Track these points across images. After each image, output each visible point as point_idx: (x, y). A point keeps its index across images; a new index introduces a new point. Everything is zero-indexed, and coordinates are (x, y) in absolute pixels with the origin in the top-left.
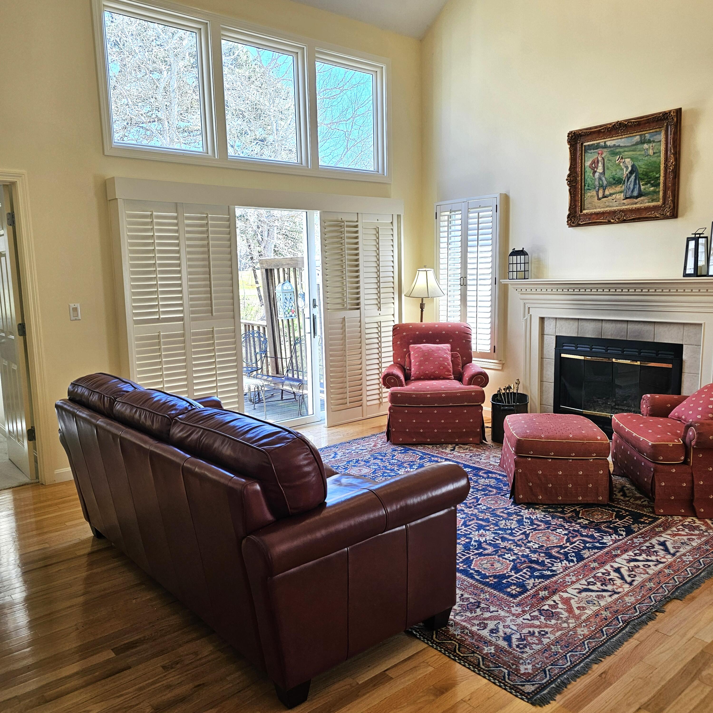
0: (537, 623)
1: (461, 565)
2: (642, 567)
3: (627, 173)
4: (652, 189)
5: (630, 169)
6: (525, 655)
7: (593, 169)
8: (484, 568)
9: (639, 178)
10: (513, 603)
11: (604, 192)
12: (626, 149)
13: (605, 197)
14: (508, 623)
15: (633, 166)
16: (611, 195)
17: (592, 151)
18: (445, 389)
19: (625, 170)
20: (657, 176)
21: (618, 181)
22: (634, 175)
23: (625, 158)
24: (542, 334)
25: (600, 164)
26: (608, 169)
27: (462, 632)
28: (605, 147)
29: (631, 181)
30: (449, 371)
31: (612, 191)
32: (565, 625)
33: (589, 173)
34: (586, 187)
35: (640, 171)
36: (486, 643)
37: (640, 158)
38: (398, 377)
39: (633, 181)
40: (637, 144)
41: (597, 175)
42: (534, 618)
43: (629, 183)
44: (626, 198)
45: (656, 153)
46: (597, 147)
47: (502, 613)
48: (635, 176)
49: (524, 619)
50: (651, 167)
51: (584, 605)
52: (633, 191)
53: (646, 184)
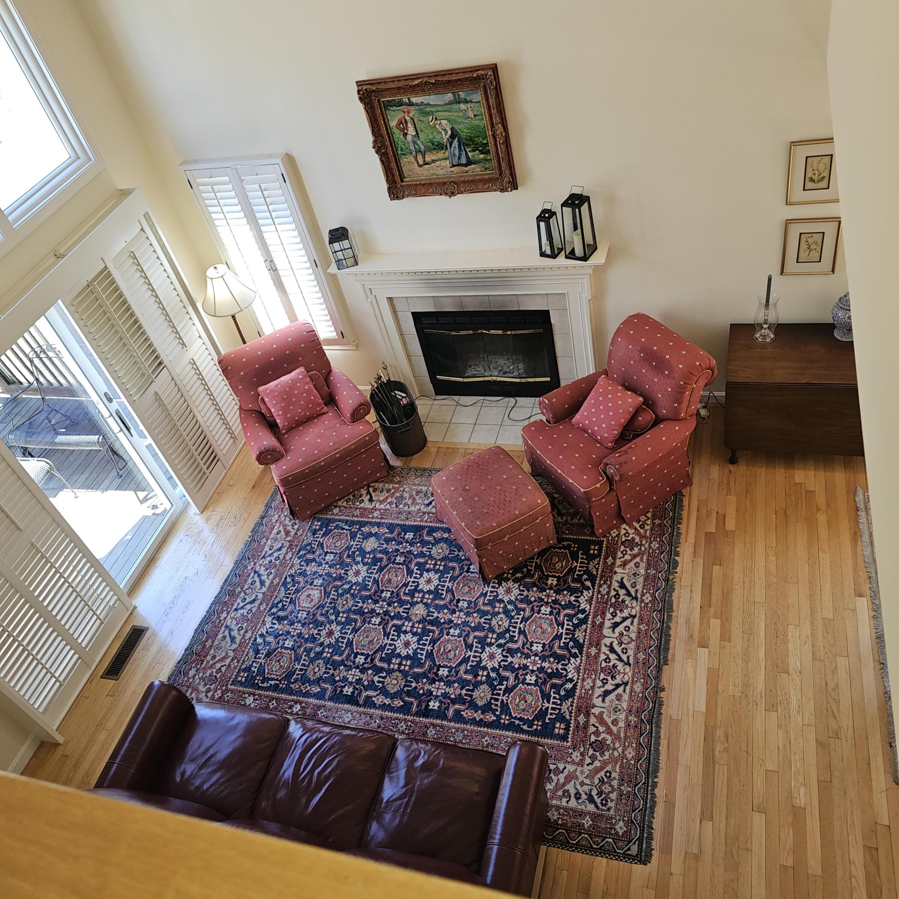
0: (597, 764)
1: (503, 717)
2: (625, 633)
3: (447, 137)
4: (482, 156)
5: (449, 132)
6: (612, 812)
7: (402, 130)
8: (523, 710)
9: (463, 143)
10: (569, 748)
11: (424, 158)
12: (439, 108)
13: (427, 164)
14: (581, 778)
15: (452, 129)
16: (433, 161)
17: (394, 108)
18: (336, 447)
19: (443, 133)
20: (485, 142)
21: (440, 147)
22: (456, 140)
23: (440, 120)
24: (394, 312)
25: (410, 125)
26: (421, 131)
27: (559, 814)
28: (411, 104)
29: (455, 147)
30: (319, 405)
31: (434, 158)
32: (616, 754)
33: (398, 135)
34: (399, 152)
35: (463, 135)
36: (581, 815)
37: (459, 121)
38: (274, 450)
39: (457, 146)
40: (451, 103)
41: (409, 138)
42: (593, 758)
43: (452, 149)
44: (454, 166)
45: (478, 115)
46: (400, 104)
47: (571, 768)
48: (459, 141)
49: (588, 765)
50: (474, 132)
51: (615, 717)
52: (459, 158)
53: (474, 151)
